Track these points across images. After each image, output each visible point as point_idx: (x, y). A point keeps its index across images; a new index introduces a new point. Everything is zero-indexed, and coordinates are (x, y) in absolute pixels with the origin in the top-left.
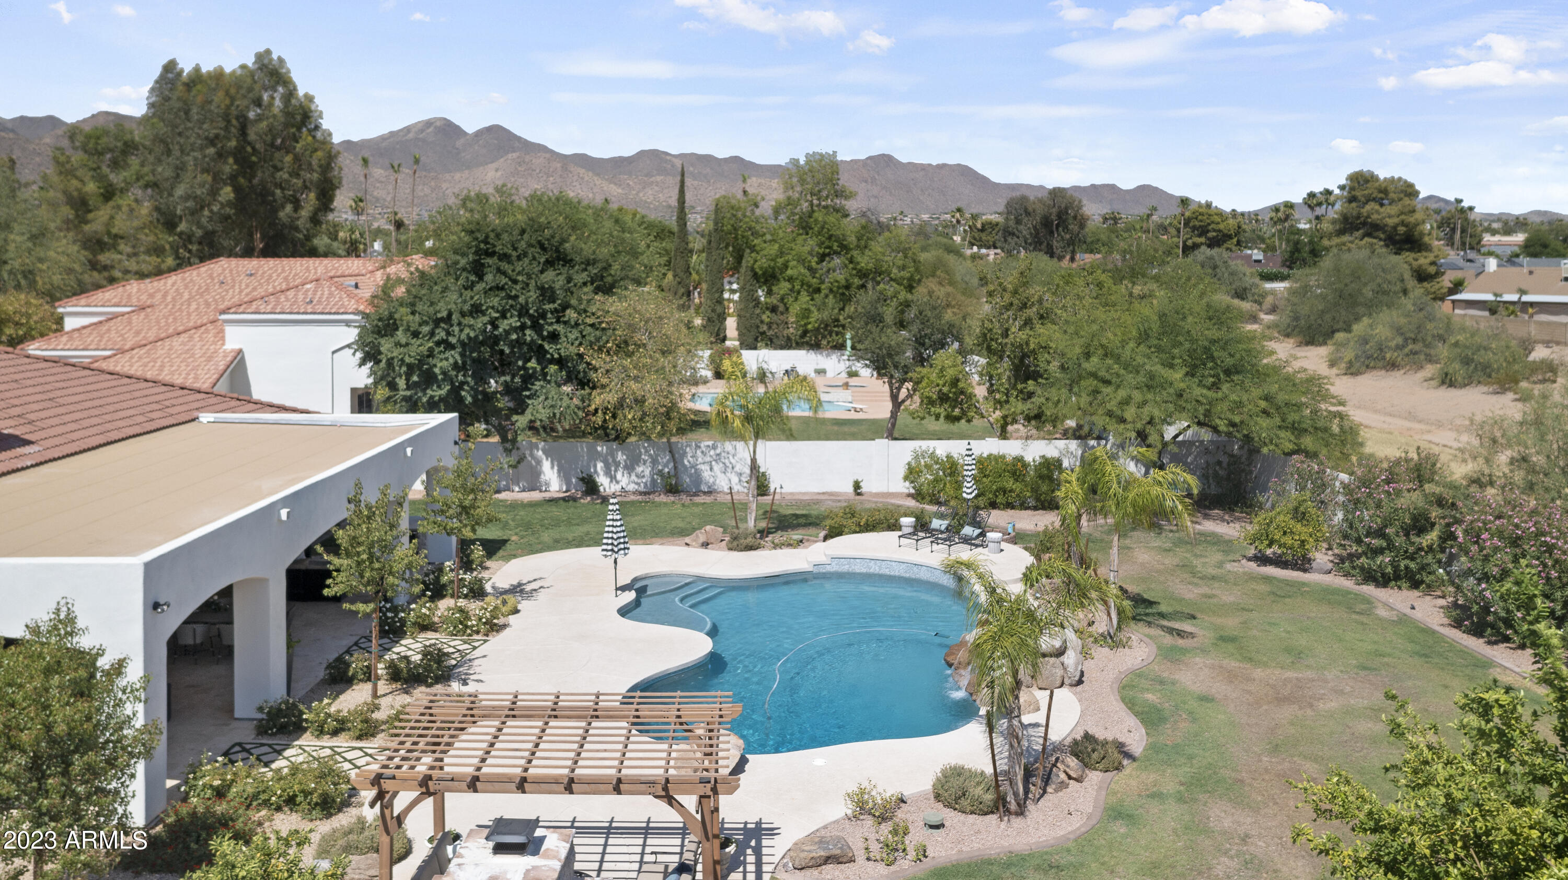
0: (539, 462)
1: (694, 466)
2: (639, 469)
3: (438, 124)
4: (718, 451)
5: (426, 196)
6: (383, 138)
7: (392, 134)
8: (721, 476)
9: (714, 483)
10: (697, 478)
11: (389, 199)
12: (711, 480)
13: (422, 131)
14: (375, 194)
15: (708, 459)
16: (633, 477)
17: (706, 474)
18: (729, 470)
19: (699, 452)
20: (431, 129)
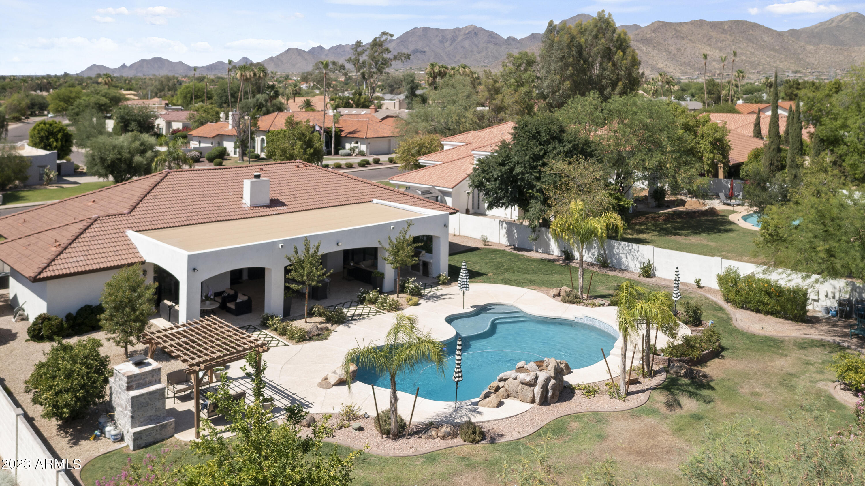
0: (549, 240)
1: (618, 254)
2: (593, 251)
3: (852, 16)
4: (630, 248)
5: (841, 61)
6: (816, 27)
7: (822, 24)
8: (631, 262)
9: (628, 265)
10: (620, 262)
11: (816, 63)
12: (627, 263)
13: (841, 21)
14: (807, 60)
15: (625, 252)
16: (590, 254)
17: (624, 260)
18: (635, 259)
19: (620, 247)
20: (848, 19)
